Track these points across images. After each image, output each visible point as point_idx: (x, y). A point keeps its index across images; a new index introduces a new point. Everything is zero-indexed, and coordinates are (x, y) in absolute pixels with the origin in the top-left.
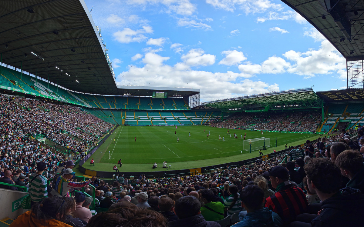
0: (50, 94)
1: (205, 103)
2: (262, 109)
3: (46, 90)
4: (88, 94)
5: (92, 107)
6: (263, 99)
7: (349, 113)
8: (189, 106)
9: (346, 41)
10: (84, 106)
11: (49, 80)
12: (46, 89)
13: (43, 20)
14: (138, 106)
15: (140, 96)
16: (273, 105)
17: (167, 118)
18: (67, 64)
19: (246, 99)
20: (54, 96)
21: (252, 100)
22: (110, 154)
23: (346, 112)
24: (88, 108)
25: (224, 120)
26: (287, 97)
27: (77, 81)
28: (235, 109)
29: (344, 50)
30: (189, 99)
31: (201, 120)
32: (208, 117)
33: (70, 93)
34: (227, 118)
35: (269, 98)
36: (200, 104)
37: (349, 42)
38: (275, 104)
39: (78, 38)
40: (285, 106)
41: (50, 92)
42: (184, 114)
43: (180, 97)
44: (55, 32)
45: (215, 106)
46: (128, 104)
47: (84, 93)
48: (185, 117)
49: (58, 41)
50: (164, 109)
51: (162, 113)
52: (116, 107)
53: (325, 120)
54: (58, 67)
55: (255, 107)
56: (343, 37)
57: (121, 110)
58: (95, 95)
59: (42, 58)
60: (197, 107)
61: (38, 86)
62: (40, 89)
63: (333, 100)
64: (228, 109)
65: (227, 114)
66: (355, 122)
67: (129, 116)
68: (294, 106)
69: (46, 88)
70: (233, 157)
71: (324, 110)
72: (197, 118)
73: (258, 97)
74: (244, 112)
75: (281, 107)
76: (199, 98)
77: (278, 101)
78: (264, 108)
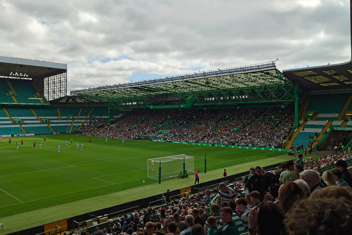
1: (77, 91)
2: (182, 104)
6: (182, 86)
8: (44, 98)
16: (200, 97)
19: (152, 86)
21: (162, 87)
23: (349, 110)
25: (112, 123)
26: (226, 81)
28: (134, 103)
30: (45, 83)
31: (70, 124)
32: (84, 119)
34: (118, 120)
35: (194, 83)
36: (69, 94)
38: (204, 94)
40: (222, 98)
42: (33, 112)
43: (26, 77)
45: (96, 98)
48: (36, 118)
53: (299, 125)
55: (169, 100)
60: (61, 98)
63: (318, 86)
64: (119, 102)
65: (118, 112)
68: (239, 97)
71: (299, 106)
72: (62, 121)
73: (174, 81)
74: (148, 109)
75: (215, 99)
76: (66, 81)
77: (209, 89)
78: (184, 101)
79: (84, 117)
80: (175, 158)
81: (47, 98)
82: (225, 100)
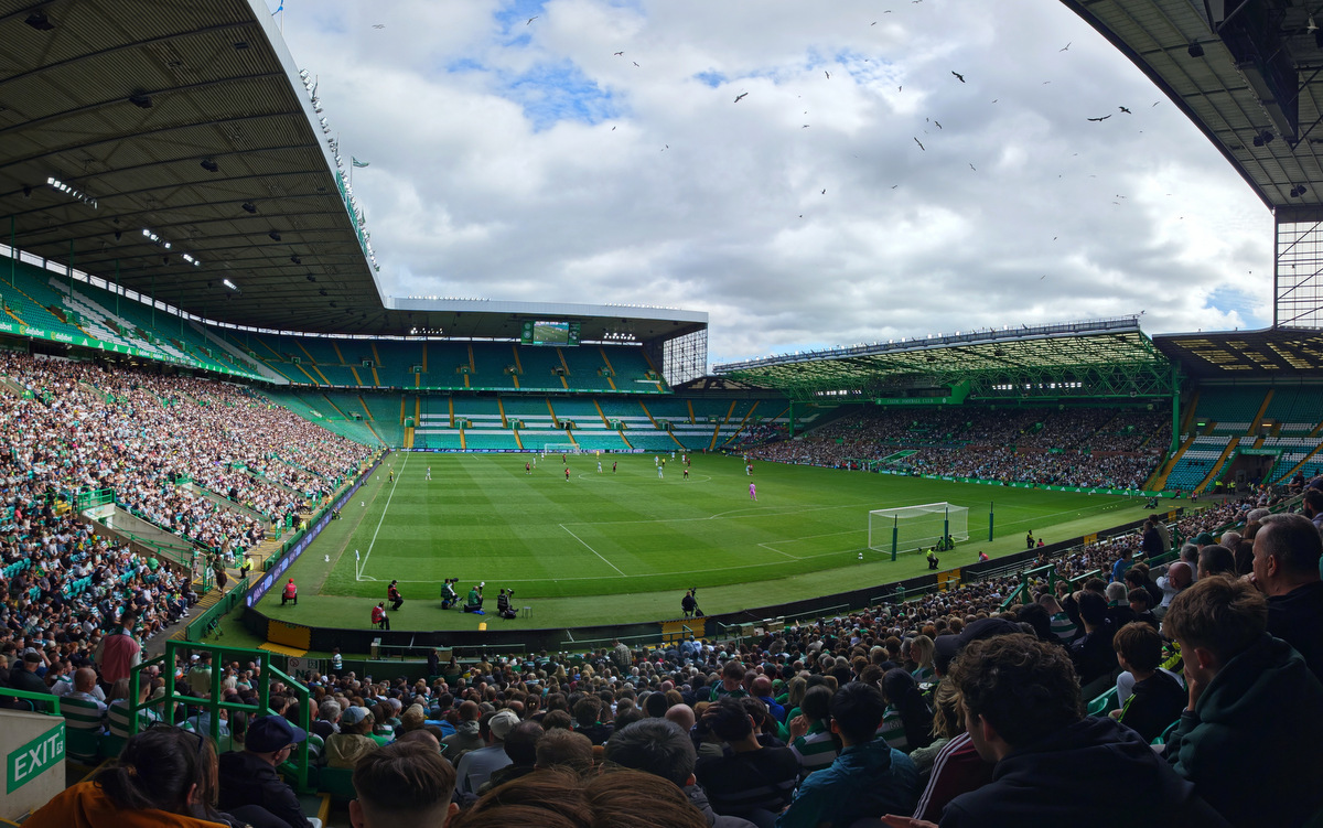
0: (126, 334)
1: (727, 366)
2: (943, 396)
3: (109, 322)
4: (270, 331)
5: (287, 383)
6: (945, 358)
7: (1277, 423)
8: (663, 380)
9: (1278, 143)
10: (259, 378)
11: (118, 283)
12: (107, 319)
13: (91, 54)
14: (466, 377)
15: (474, 339)
16: (983, 382)
17: (579, 425)
18: (189, 219)
19: (881, 356)
20: (140, 343)
21: (903, 359)
22: (361, 562)
23: (1267, 417)
24: (272, 385)
25: (797, 432)
26: (1037, 350)
27: (227, 282)
28: (841, 392)
29: (1268, 181)
30: (666, 351)
31: (711, 434)
32: (739, 423)
33: (202, 330)
34: (808, 426)
35: (971, 352)
36: (710, 372)
37: (1288, 149)
38: (990, 378)
39: (228, 119)
40: (1028, 386)
41: (126, 329)
42: (642, 407)
43: (631, 341)
44: (140, 98)
45: (766, 381)
46: (425, 369)
47: (255, 330)
48: (647, 419)
49: (151, 132)
50: (565, 390)
51: (558, 405)
52: (377, 381)
53: (1181, 446)
54: (152, 232)
55: (916, 386)
56: (1266, 130)
57: (399, 393)
58: (300, 334)
59: (89, 200)
60: (695, 381)
61: (76, 307)
62: (85, 318)
63: (1215, 370)
64: (812, 389)
65: (808, 411)
66: (1297, 457)
67: (430, 416)
68: (1064, 385)
69: (110, 315)
70: (828, 573)
71: (1182, 406)
72: (696, 426)
73: (929, 347)
74: (872, 405)
75: (1014, 387)
76: (706, 346)
77: (1002, 366)
78: (950, 390)
79: (740, 419)
80: (925, 508)
81: (668, 380)
82: (1034, 390)
